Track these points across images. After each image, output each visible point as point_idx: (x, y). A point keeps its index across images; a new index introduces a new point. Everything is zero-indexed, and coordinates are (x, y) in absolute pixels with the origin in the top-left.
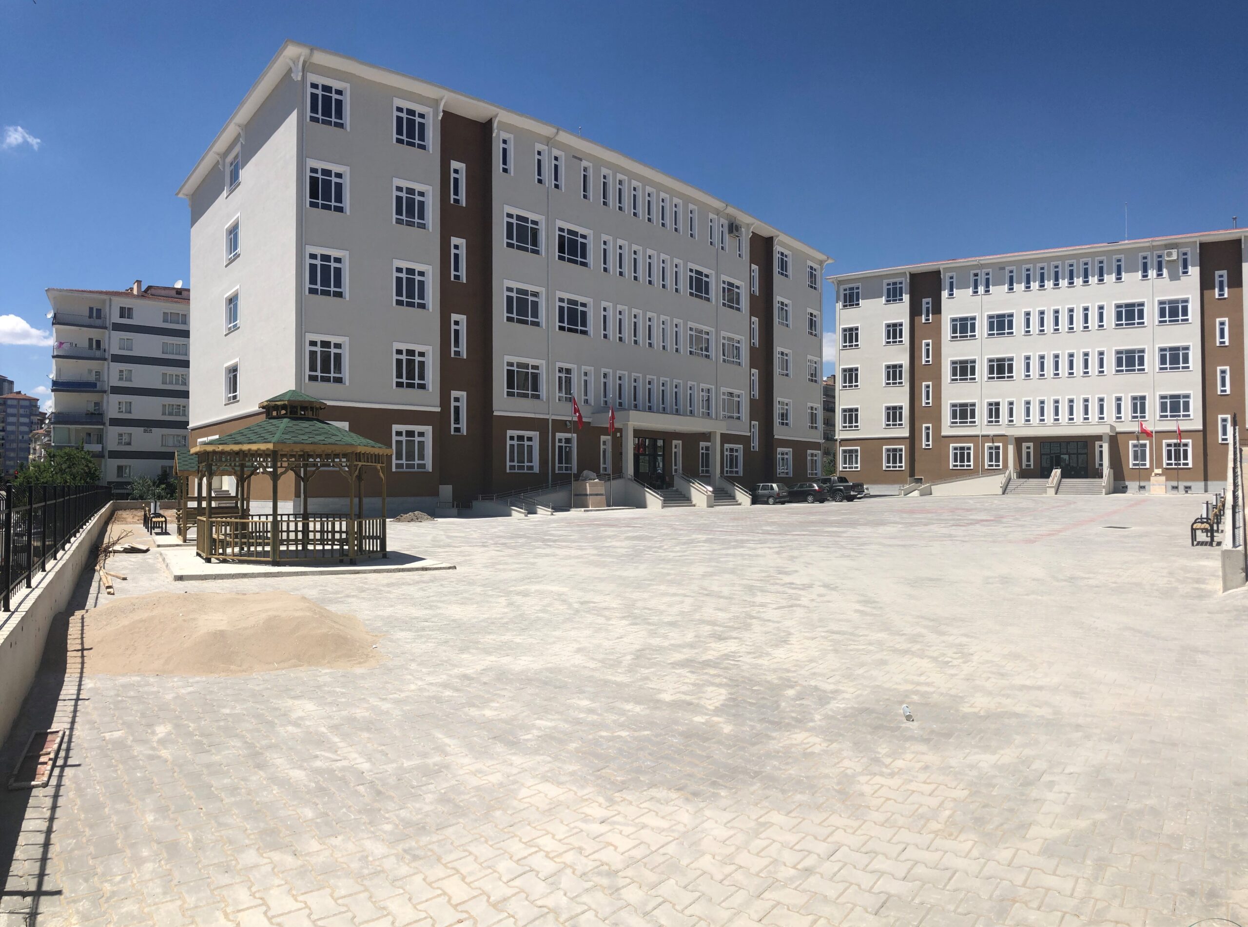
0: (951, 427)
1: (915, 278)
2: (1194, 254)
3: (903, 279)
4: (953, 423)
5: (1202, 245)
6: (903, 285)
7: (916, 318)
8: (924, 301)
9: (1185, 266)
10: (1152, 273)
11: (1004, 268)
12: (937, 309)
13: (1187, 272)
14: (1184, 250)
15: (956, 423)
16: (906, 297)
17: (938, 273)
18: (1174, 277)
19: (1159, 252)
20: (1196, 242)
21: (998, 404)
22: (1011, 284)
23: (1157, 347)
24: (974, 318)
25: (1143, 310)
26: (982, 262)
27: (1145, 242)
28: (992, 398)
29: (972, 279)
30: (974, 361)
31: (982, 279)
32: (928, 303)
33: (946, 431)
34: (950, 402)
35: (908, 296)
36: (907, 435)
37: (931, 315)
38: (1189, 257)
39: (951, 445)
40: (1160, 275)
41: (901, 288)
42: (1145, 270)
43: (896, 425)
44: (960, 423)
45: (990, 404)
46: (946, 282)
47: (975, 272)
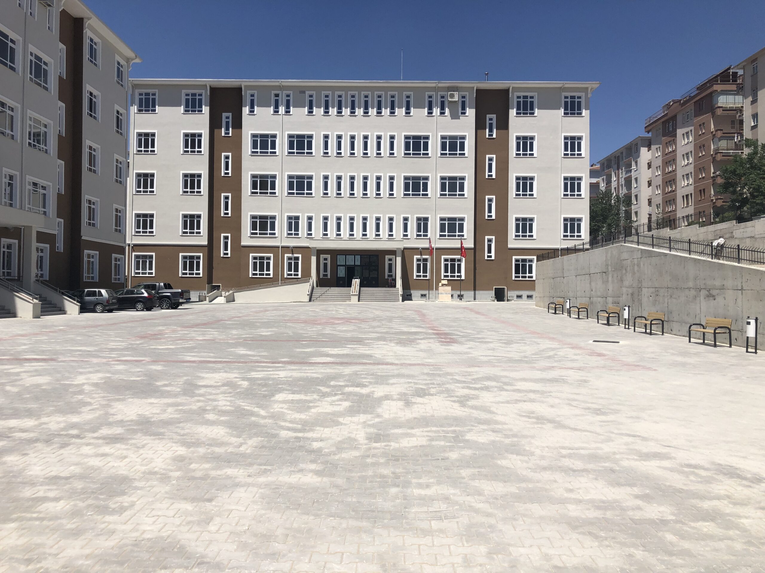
0: (251, 237)
1: (215, 91)
2: (471, 98)
3: (204, 91)
4: (252, 234)
5: (478, 91)
6: (203, 98)
7: (216, 131)
8: (224, 115)
9: (464, 108)
10: (436, 111)
11: (304, 92)
12: (238, 124)
13: (465, 113)
14: (463, 93)
15: (256, 234)
16: (206, 110)
17: (239, 89)
18: (454, 116)
19: (443, 93)
20: (473, 88)
21: (297, 218)
22: (311, 107)
23: (439, 175)
24: (274, 136)
25: (427, 142)
26: (284, 84)
27: (431, 84)
28: (292, 212)
29: (273, 99)
30: (274, 177)
31: (283, 99)
32: (227, 118)
33: (246, 241)
34: (250, 213)
35: (208, 108)
36: (206, 243)
37: (231, 129)
38: (467, 100)
39: (251, 255)
40: (442, 113)
41: (200, 100)
42: (430, 108)
43: (193, 233)
44: (260, 234)
45: (290, 218)
46: (247, 99)
47: (277, 92)
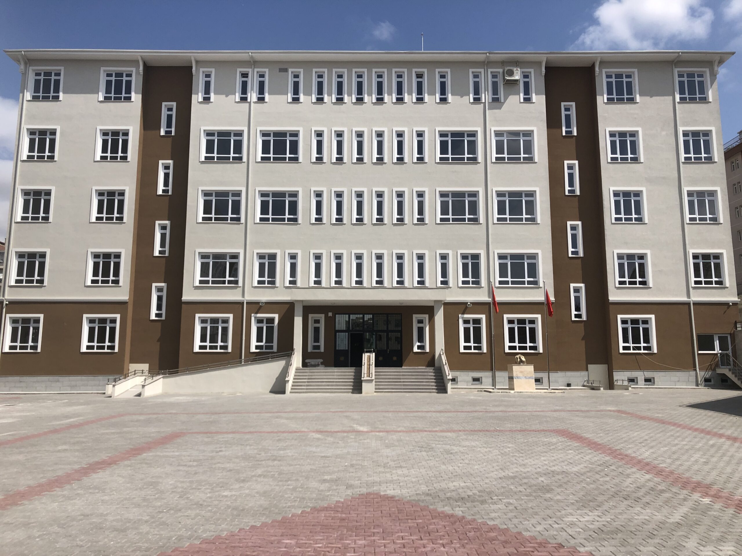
0: (199, 288)
1: (151, 70)
2: (537, 78)
3: (134, 70)
4: (201, 282)
5: (549, 66)
6: (133, 79)
8: (165, 105)
9: (528, 92)
10: (486, 97)
11: (286, 70)
12: (184, 118)
13: (530, 99)
14: (527, 70)
15: (208, 282)
17: (187, 66)
19: (495, 69)
20: (541, 61)
21: (273, 257)
22: (296, 92)
23: (494, 190)
24: (240, 134)
25: (474, 141)
26: (254, 58)
29: (239, 80)
30: (238, 194)
31: (253, 80)
32: (170, 109)
33: (190, 294)
34: (199, 250)
36: (127, 298)
37: (174, 126)
38: (532, 80)
39: (198, 316)
40: (496, 99)
41: (129, 83)
42: (477, 92)
43: (107, 282)
44: (213, 282)
45: (261, 256)
46: (200, 81)
47: (245, 70)
